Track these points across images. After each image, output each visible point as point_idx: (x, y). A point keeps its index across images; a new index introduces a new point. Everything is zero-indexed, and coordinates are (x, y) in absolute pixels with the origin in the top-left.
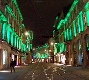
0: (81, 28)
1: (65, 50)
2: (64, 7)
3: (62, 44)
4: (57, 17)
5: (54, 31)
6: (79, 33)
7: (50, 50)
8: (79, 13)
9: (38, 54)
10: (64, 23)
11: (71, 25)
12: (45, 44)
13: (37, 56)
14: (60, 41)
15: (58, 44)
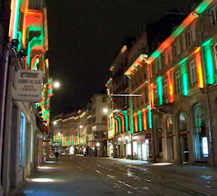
0: (207, 77)
1: (151, 127)
2: (147, 25)
3: (139, 112)
4: (125, 48)
5: (111, 79)
6: (201, 89)
7: (94, 125)
8: (203, 43)
9: (59, 134)
10: (149, 62)
11: (172, 69)
12: (80, 111)
13: (54, 140)
14: (131, 105)
15: (125, 112)
